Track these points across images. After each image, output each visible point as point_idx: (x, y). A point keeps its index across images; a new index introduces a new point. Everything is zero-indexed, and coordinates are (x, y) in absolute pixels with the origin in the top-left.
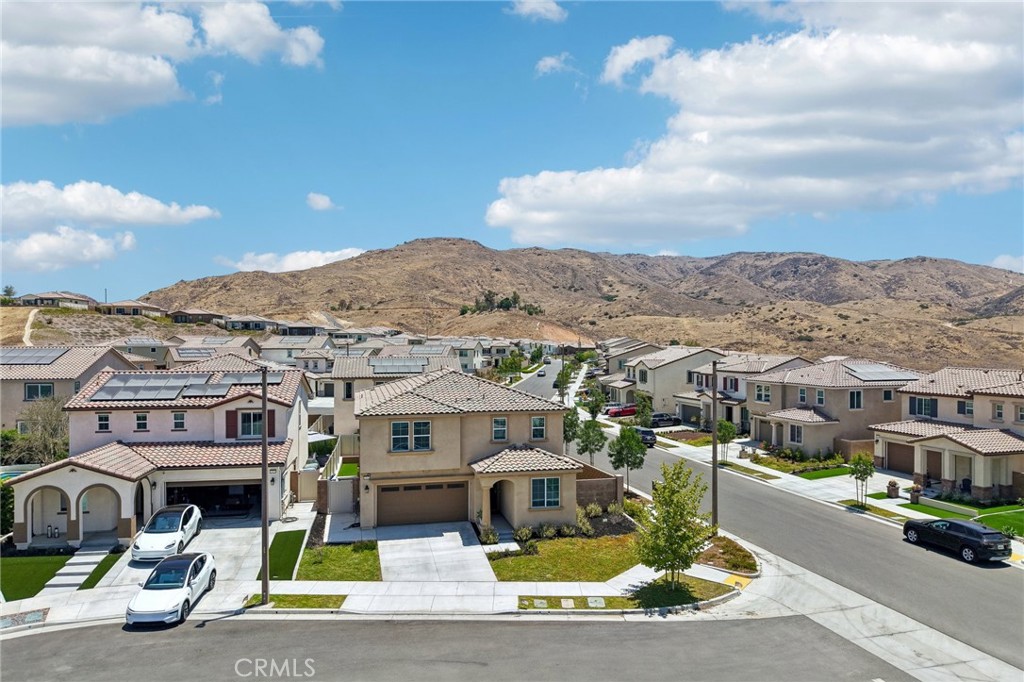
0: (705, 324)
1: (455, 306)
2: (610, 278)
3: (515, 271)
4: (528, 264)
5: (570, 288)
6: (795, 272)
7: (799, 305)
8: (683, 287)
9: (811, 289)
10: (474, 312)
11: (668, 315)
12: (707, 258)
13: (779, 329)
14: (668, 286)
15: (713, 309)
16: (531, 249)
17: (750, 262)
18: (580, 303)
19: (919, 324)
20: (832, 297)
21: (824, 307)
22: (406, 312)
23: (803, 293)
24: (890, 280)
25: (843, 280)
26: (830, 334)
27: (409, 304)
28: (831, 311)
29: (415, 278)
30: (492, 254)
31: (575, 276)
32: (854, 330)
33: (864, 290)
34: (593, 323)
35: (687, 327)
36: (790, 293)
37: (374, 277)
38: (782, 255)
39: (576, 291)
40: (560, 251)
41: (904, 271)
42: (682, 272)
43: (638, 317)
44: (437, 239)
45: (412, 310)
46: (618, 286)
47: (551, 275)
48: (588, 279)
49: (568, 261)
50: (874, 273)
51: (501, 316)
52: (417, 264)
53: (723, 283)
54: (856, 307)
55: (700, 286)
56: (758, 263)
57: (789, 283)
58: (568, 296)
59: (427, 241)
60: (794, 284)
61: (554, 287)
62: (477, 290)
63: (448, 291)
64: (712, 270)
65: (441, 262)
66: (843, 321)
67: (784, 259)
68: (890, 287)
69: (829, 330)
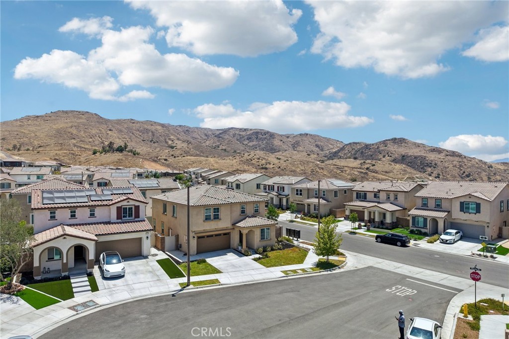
0: (220, 161)
1: (89, 150)
2: (172, 137)
3: (121, 131)
4: (127, 127)
5: (151, 141)
6: (257, 138)
7: (260, 153)
8: (208, 143)
9: (263, 146)
10: (101, 153)
11: (203, 156)
12: (217, 130)
13: (253, 164)
14: (200, 142)
15: (223, 154)
16: (128, 120)
17: (237, 132)
18: (158, 149)
19: (308, 162)
20: (273, 150)
21: (270, 154)
22: (58, 152)
23: (260, 147)
24: (294, 143)
25: (277, 142)
26: (274, 166)
27: (60, 148)
28: (273, 156)
29: (59, 133)
30: (107, 121)
31: (153, 135)
32: (284, 165)
33: (285, 147)
34: (166, 160)
35: (213, 162)
36: (254, 148)
37: (33, 131)
38: (251, 130)
39: (154, 143)
40: (144, 121)
41: (300, 139)
42: (206, 136)
43: (189, 157)
44: (72, 111)
45: (62, 151)
46: (176, 142)
47: (141, 134)
48: (160, 137)
49: (149, 127)
50: (288, 140)
51: (119, 155)
52: (61, 124)
53: (226, 142)
54: (283, 154)
55: (215, 143)
56: (241, 133)
57: (254, 143)
58: (151, 145)
59: (66, 112)
60: (256, 143)
61: (143, 141)
62: (99, 140)
63: (81, 141)
64: (221, 136)
65: (76, 124)
66: (279, 161)
67: (252, 132)
68: (295, 146)
69: (274, 164)
